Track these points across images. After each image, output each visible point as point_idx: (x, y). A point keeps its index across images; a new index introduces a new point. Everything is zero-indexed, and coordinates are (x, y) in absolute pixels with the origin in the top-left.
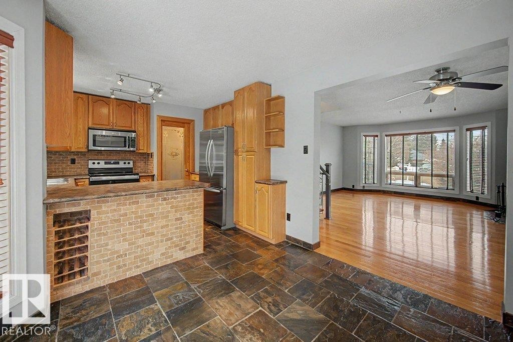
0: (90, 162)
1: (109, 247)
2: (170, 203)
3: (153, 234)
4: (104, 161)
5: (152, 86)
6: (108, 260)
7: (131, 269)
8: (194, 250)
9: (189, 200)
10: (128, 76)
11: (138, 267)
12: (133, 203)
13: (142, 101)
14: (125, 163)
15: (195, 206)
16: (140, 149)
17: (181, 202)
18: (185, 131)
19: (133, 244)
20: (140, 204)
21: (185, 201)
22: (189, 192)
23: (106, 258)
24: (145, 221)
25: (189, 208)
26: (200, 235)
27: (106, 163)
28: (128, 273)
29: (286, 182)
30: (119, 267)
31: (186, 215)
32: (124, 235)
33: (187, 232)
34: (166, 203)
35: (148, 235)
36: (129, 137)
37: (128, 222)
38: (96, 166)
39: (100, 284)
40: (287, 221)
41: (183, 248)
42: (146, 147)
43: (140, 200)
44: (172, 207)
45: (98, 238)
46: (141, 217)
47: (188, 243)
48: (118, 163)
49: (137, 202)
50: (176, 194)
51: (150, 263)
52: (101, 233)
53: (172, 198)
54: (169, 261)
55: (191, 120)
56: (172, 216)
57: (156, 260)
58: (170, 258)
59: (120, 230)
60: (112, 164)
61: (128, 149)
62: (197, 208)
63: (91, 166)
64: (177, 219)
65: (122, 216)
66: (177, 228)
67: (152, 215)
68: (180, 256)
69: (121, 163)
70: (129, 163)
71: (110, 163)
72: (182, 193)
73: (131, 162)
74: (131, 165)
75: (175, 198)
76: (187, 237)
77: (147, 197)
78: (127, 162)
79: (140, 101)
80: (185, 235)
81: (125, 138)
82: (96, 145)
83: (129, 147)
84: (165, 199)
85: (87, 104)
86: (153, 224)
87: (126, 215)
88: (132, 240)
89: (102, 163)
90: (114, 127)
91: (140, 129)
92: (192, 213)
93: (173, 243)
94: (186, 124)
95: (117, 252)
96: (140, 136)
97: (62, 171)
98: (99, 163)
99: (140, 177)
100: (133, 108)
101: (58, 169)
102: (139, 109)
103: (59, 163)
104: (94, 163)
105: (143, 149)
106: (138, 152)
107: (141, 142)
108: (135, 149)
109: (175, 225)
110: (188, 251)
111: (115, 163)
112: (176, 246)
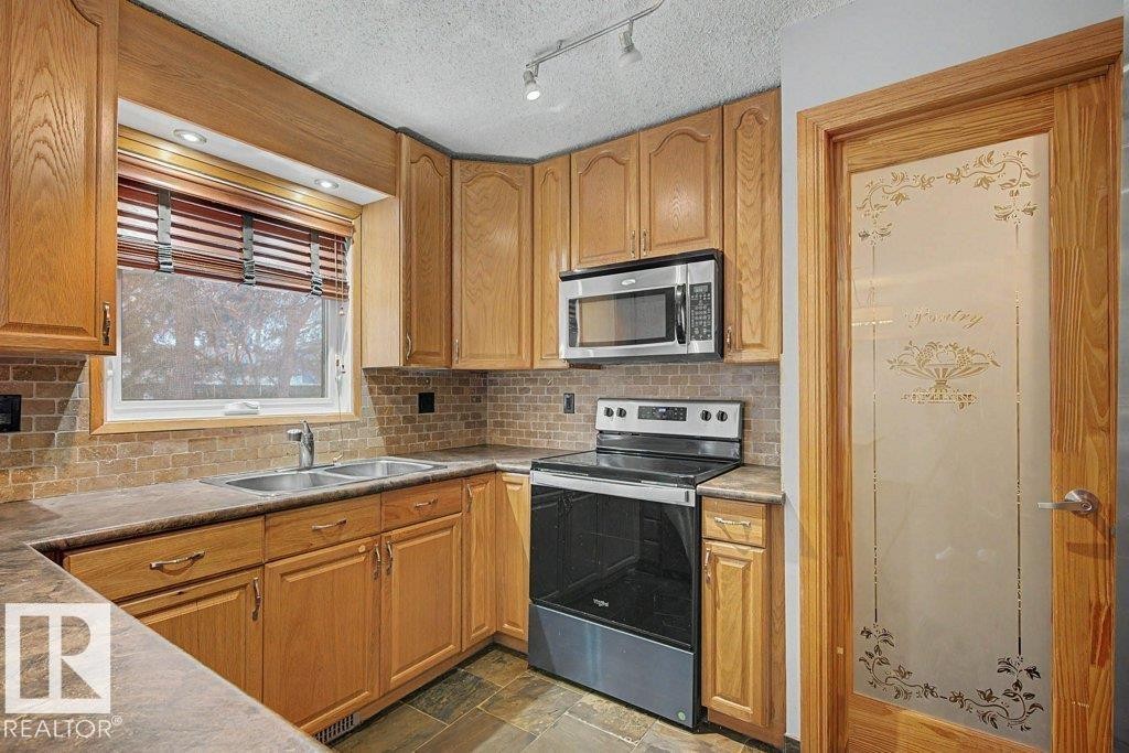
0: (602, 406)
14: (706, 416)
16: (744, 346)
18: (1057, 156)
27: (643, 413)
38: (614, 424)
48: (679, 415)
63: (603, 423)
69: (694, 413)
70: (722, 417)
71: (652, 414)
73: (733, 411)
74: (730, 429)
78: (714, 409)
91: (743, 250)
96: (745, 273)
97: (548, 436)
98: (622, 413)
99: (699, 498)
100: (714, 138)
101: (540, 425)
102: (739, 133)
103: (542, 409)
104: (609, 412)
105: (760, 346)
106: (737, 358)
107: (751, 307)
108: (709, 346)
111: (671, 414)
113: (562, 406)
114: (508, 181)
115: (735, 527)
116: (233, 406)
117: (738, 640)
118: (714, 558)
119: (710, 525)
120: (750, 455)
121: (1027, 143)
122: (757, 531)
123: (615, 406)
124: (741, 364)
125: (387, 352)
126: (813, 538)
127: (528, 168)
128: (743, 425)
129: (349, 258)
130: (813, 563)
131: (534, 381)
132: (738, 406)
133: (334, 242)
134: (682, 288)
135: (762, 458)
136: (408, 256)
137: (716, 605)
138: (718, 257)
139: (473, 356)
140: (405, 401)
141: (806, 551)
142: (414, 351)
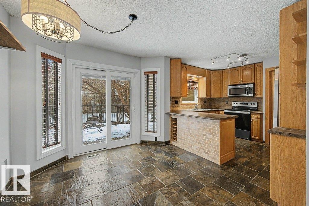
0: (233, 103)
1: (181, 134)
2: (200, 125)
3: (193, 137)
6: (181, 139)
7: (186, 147)
9: (210, 126)
10: (217, 58)
11: (188, 148)
14: (251, 104)
15: (214, 131)
16: (258, 95)
19: (187, 137)
25: (210, 131)
27: (240, 104)
30: (183, 144)
31: (209, 135)
38: (235, 105)
41: (207, 153)
48: (247, 104)
53: (201, 122)
54: (200, 155)
56: (201, 131)
57: (194, 150)
58: (200, 153)
60: (244, 104)
63: (233, 105)
64: (204, 135)
66: (203, 139)
68: (205, 156)
69: (249, 104)
71: (242, 104)
74: (256, 106)
75: (203, 123)
76: (209, 148)
78: (253, 103)
81: (246, 88)
82: (231, 94)
83: (248, 94)
85: (228, 73)
88: (187, 135)
89: (238, 103)
90: (241, 83)
91: (258, 82)
93: (202, 146)
95: (183, 137)
96: (258, 85)
97: (223, 107)
98: (237, 104)
99: (251, 113)
100: (253, 68)
101: (222, 105)
102: (257, 68)
103: (222, 103)
105: (260, 95)
106: (256, 96)
107: (259, 90)
108: (252, 95)
109: (202, 137)
110: (209, 156)
111: (245, 104)
112: (204, 150)
114: (219, 73)
115: (256, 116)
116: (188, 102)
117: (256, 129)
118: (253, 120)
119: (252, 116)
120: (259, 109)
122: (259, 117)
123: (235, 103)
124: (257, 97)
125: (204, 95)
126: (267, 118)
127: (222, 71)
128: (258, 105)
129: (198, 84)
130: (267, 120)
131: (221, 99)
132: (257, 103)
133: (196, 83)
134: (248, 87)
135: (261, 110)
136: (207, 84)
137: (253, 126)
138: (254, 84)
139: (213, 96)
140: (203, 102)
141: (266, 119)
142: (207, 96)
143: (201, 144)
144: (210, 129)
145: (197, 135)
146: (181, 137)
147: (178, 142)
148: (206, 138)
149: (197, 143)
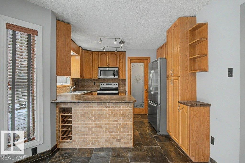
0: (100, 84)
1: (79, 129)
2: (110, 110)
3: (100, 127)
4: (106, 83)
5: (116, 41)
6: (79, 135)
7: (89, 144)
8: (126, 143)
9: (123, 110)
10: (104, 38)
11: (93, 144)
12: (91, 107)
13: (117, 50)
14: (114, 84)
15: (127, 114)
16: (120, 77)
17: (117, 110)
18: (144, 65)
19: (91, 130)
20: (94, 108)
21: (120, 110)
22: (122, 105)
23: (78, 134)
24: (97, 118)
25: (123, 115)
26: (131, 135)
27: (106, 84)
28: (88, 145)
29: (210, 105)
30: (84, 141)
31: (121, 119)
32: (86, 124)
33: (122, 130)
34: (108, 109)
35: (98, 127)
36: (115, 71)
37: (88, 117)
38: (103, 86)
39: (76, 147)
40: (211, 145)
41: (119, 141)
42: (123, 75)
43: (94, 106)
44: (112, 113)
45: (75, 123)
46: (94, 115)
47: (122, 138)
48: (111, 84)
49: (92, 107)
50: (114, 105)
51: (99, 143)
52: (76, 120)
53: (112, 107)
54: (110, 146)
55: (148, 57)
56: (111, 118)
57: (102, 143)
58: (110, 144)
59: (84, 121)
61: (115, 77)
62: (128, 115)
64: (115, 121)
65: (85, 113)
66: (114, 127)
67: (100, 115)
68: (117, 145)
70: (116, 85)
71: (108, 85)
72: (118, 105)
73: (117, 84)
74: (117, 86)
75: (114, 107)
76: (122, 134)
77: (98, 105)
78: (115, 84)
79: (116, 50)
80: (120, 132)
81: (113, 71)
82: (101, 75)
83: (115, 76)
84: (107, 107)
85: (98, 56)
86: (101, 121)
87: (87, 113)
88: (90, 128)
89: (105, 84)
90: (109, 66)
91: (120, 65)
92: (125, 118)
93: (112, 135)
94: (144, 60)
95: (83, 132)
96: (121, 69)
97: (91, 88)
99: (119, 92)
100: (117, 55)
102: (120, 55)
103: (90, 84)
104: (102, 84)
105: (122, 77)
106: (120, 78)
107: (121, 73)
108: (117, 77)
109: (114, 124)
110: (122, 143)
111: (110, 84)
112: (115, 138)
113: (93, 84)
114: (90, 53)
120: (119, 89)
121: (143, 63)
125: (77, 76)
128: (119, 85)
131: (89, 80)
138: (118, 68)
139: (85, 77)
140: (74, 83)
142: (81, 77)
143: (111, 132)
144: (123, 113)
145: (106, 124)
146: (81, 132)
147: (74, 141)
148: (118, 124)
149: (106, 133)
